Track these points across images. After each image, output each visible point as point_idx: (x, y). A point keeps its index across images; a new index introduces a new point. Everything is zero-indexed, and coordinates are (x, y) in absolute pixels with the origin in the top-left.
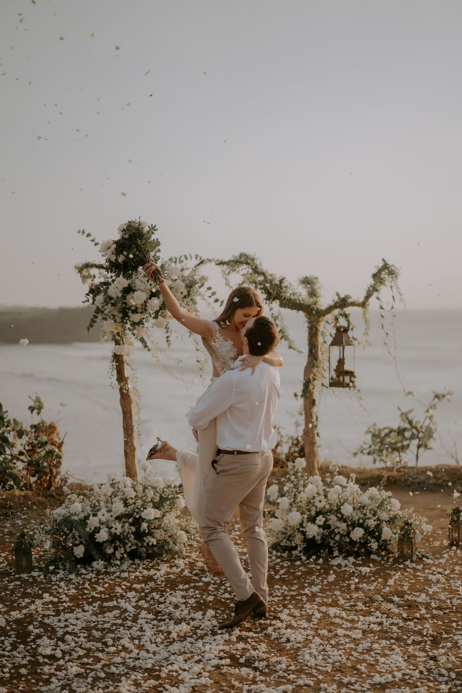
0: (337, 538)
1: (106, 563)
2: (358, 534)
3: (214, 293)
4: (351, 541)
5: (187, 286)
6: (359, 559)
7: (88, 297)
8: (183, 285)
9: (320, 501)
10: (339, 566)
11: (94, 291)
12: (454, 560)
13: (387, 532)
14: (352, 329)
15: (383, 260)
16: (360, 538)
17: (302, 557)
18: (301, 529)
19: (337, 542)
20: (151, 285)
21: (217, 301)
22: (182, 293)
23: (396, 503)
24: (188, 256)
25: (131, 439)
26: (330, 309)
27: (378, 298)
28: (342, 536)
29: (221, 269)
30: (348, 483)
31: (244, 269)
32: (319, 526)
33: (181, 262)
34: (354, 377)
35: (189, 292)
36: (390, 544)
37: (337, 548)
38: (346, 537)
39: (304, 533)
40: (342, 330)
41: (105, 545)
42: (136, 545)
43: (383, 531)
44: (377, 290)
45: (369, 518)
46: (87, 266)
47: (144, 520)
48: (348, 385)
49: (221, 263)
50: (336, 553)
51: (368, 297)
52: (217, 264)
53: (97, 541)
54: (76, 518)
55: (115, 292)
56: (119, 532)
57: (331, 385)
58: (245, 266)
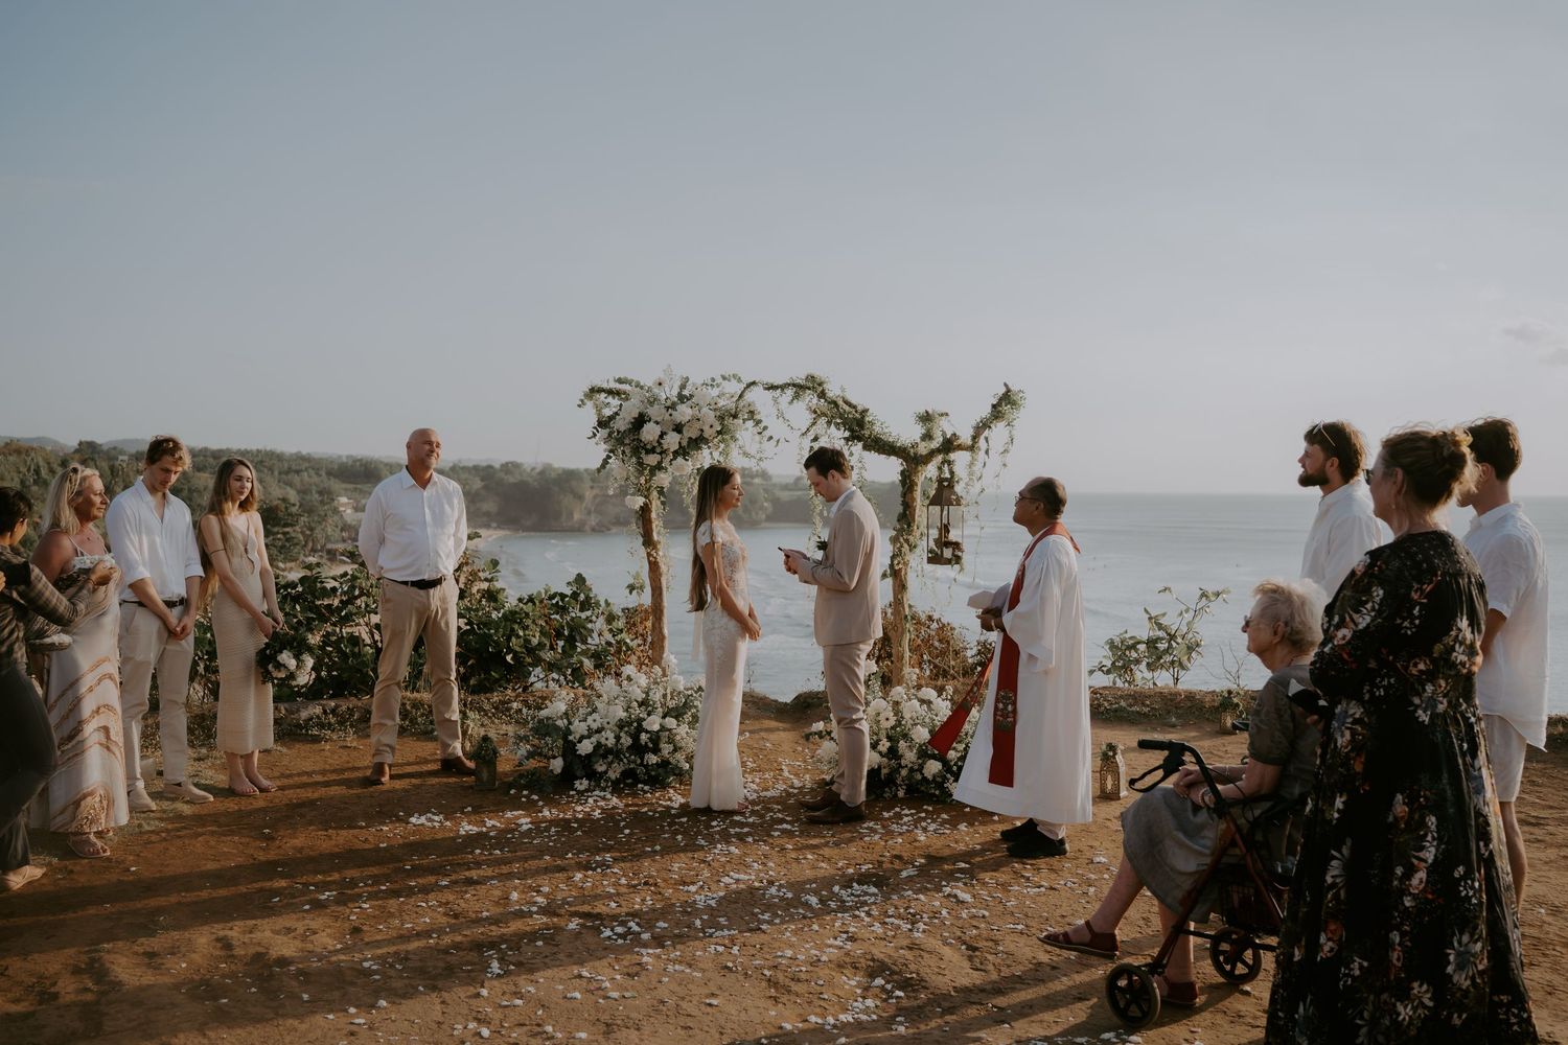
0: (904, 772)
1: (593, 783)
2: (933, 768)
3: (765, 428)
4: (924, 779)
5: (719, 417)
7: (595, 431)
8: (715, 415)
9: (887, 719)
11: (603, 423)
14: (958, 482)
15: (1006, 385)
16: (935, 776)
19: (905, 778)
20: (671, 415)
21: (771, 438)
22: (711, 426)
26: (932, 454)
27: (986, 439)
28: (911, 770)
29: (773, 395)
31: (811, 398)
32: (883, 755)
34: (960, 550)
35: (724, 425)
37: (905, 787)
38: (918, 772)
40: (946, 484)
41: (594, 760)
42: (634, 762)
44: (990, 427)
46: (594, 391)
47: (647, 732)
48: (948, 562)
49: (772, 387)
51: (975, 438)
52: (766, 389)
53: (578, 753)
54: (559, 723)
55: (621, 424)
56: (611, 742)
57: (930, 561)
58: (808, 392)
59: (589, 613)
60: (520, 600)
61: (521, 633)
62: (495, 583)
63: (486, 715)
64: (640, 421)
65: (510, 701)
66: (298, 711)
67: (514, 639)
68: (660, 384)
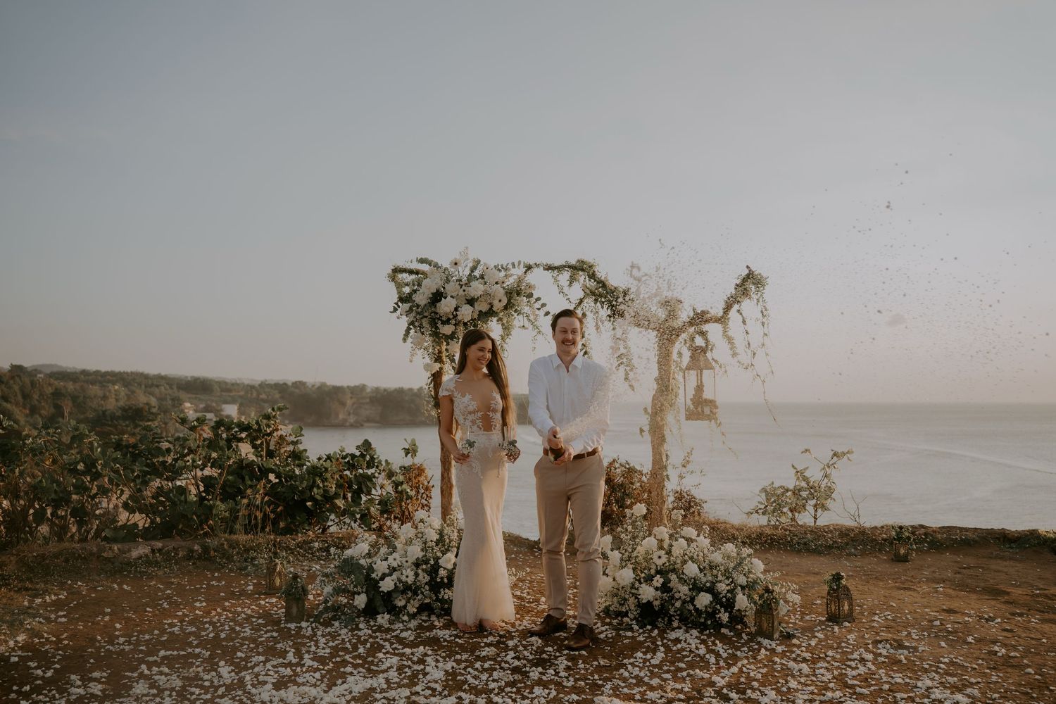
0: (677, 604)
1: (393, 618)
2: (704, 600)
3: (544, 305)
4: (697, 610)
5: (508, 295)
6: (705, 633)
7: (396, 306)
8: (503, 292)
9: (660, 557)
10: (677, 641)
11: (403, 299)
12: (829, 642)
13: (742, 601)
14: (711, 350)
15: (748, 267)
16: (706, 607)
17: (633, 626)
18: (634, 591)
19: (679, 609)
20: (464, 291)
21: (547, 314)
22: (500, 301)
23: (758, 565)
24: (516, 264)
25: (448, 474)
26: (685, 327)
27: (739, 311)
28: (684, 602)
29: (551, 275)
30: (698, 536)
31: (582, 277)
32: (657, 589)
34: (716, 407)
35: (510, 300)
36: (744, 616)
37: (678, 618)
38: (690, 604)
39: (636, 596)
40: (699, 351)
41: (394, 595)
42: (431, 597)
43: (737, 599)
44: (738, 302)
45: (720, 581)
47: (443, 569)
48: (707, 418)
49: (550, 268)
50: (675, 624)
51: (728, 307)
52: (545, 269)
53: (381, 590)
54: (362, 562)
55: (421, 298)
56: (410, 580)
57: (688, 418)
58: (581, 273)
59: (372, 471)
60: (319, 459)
61: (321, 485)
62: (299, 446)
63: (293, 553)
64: (437, 296)
65: (312, 541)
66: (129, 550)
67: (315, 490)
68: (456, 264)
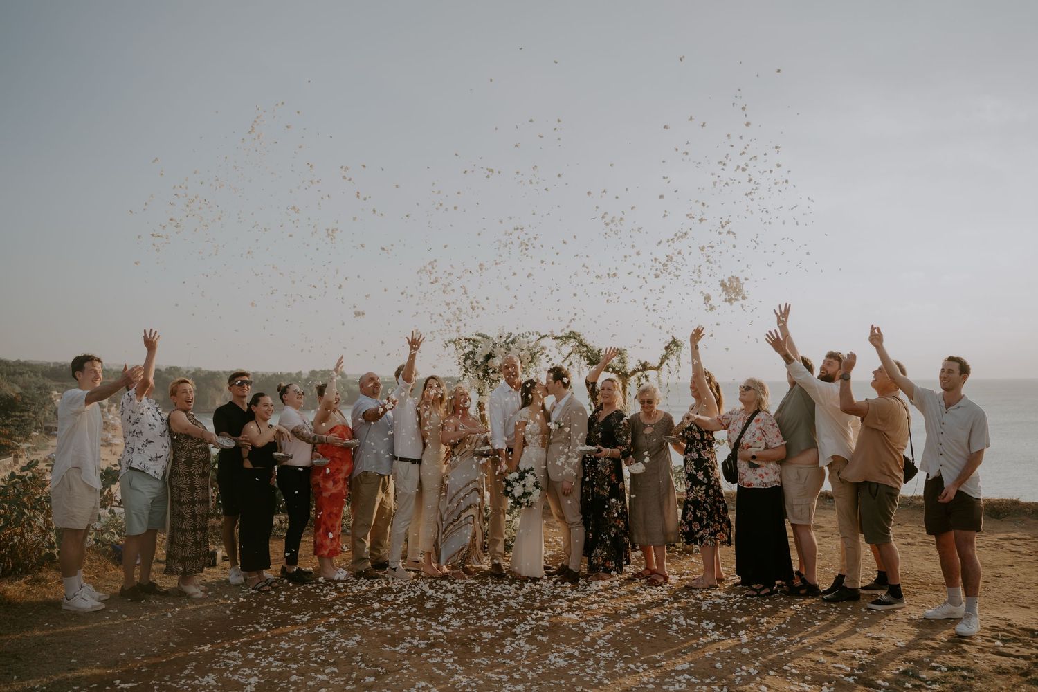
3: (551, 359)
5: (531, 354)
7: (461, 361)
8: (529, 353)
11: (465, 357)
15: (673, 337)
26: (634, 372)
27: (667, 364)
29: (556, 342)
31: (573, 343)
33: (527, 337)
35: (532, 358)
44: (667, 359)
46: (460, 340)
49: (556, 338)
51: (661, 363)
52: (553, 339)
55: (479, 357)
58: (572, 340)
68: (499, 336)
